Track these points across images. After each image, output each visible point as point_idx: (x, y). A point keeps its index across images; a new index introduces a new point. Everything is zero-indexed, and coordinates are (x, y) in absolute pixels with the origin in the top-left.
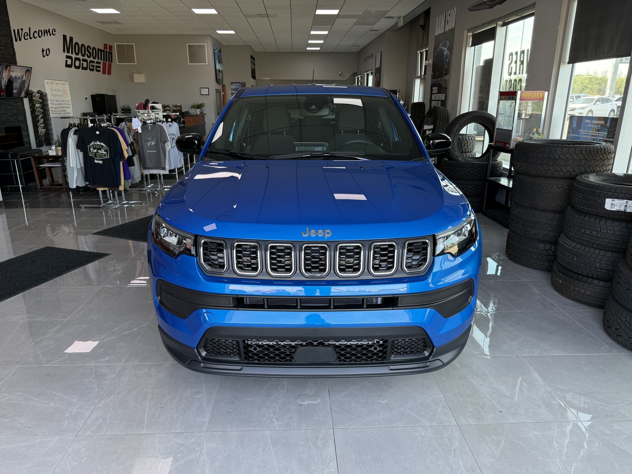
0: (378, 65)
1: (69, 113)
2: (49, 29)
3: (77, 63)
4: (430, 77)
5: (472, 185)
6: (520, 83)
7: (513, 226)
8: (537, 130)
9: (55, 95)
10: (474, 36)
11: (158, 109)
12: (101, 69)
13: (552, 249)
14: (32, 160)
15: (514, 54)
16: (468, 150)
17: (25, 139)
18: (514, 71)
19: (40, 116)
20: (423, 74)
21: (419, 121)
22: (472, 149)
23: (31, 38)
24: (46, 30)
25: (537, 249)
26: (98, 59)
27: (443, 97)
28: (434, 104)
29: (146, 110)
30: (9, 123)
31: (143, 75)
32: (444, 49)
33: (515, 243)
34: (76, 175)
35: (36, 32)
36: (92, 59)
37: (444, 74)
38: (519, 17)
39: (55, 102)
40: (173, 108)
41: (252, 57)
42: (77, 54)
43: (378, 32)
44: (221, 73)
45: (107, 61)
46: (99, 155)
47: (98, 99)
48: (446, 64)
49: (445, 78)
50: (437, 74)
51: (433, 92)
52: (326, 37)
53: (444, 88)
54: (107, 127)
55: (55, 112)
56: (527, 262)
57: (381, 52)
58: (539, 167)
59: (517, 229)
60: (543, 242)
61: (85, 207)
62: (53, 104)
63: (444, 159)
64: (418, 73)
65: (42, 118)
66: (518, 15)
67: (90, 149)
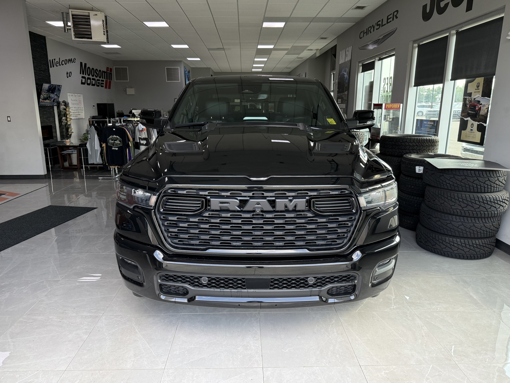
1: (82, 116)
2: (72, 58)
3: (89, 81)
9: (74, 104)
10: (363, 66)
12: (104, 85)
14: (58, 148)
17: (54, 134)
18: (386, 90)
23: (60, 65)
24: (70, 59)
26: (102, 78)
27: (344, 106)
30: (45, 123)
31: (133, 89)
32: (345, 73)
35: (63, 61)
37: (345, 90)
42: (89, 75)
43: (303, 59)
45: (108, 79)
46: (115, 144)
47: (101, 107)
48: (346, 84)
50: (341, 90)
52: (266, 62)
53: (345, 100)
54: (119, 126)
57: (306, 73)
62: (72, 110)
66: (387, 54)
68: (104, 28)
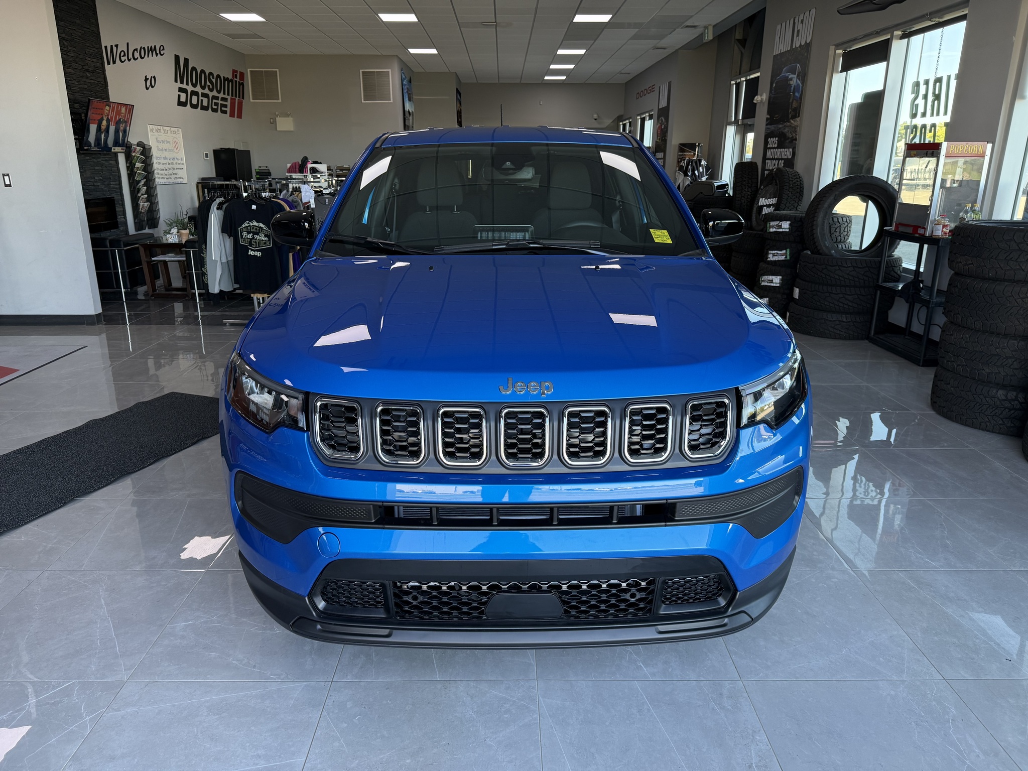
0: (663, 104)
1: (182, 178)
2: (155, 46)
3: (194, 100)
4: (764, 122)
5: (854, 294)
6: (933, 131)
7: (948, 361)
8: (973, 206)
9: (162, 150)
10: (845, 55)
11: (322, 173)
12: (228, 109)
13: (1019, 399)
14: (142, 250)
15: (922, 83)
16: (841, 239)
17: (120, 217)
18: (921, 110)
19: (142, 182)
20: (741, 118)
21: (748, 191)
22: (846, 237)
23: (129, 60)
24: (151, 47)
25: (993, 399)
26: (224, 94)
27: (788, 153)
28: (770, 165)
29: (303, 173)
31: (291, 119)
32: (791, 76)
33: (952, 389)
34: (219, 272)
35: (136, 50)
36: (215, 93)
37: (790, 117)
38: (934, 23)
39: (162, 161)
40: (336, 171)
41: (458, 92)
43: (667, 50)
44: (411, 116)
45: (236, 96)
46: (256, 242)
47: (223, 156)
48: (795, 101)
49: (792, 123)
50: (777, 117)
51: (769, 146)
52: (581, 59)
53: (789, 140)
54: (270, 197)
55: (162, 176)
56: (974, 420)
57: (670, 83)
58: (1002, 266)
59: (956, 366)
60: (1004, 387)
61: (232, 324)
62: (159, 163)
63: (805, 252)
64: (732, 116)
65: (145, 185)
66: (934, 20)
67: (241, 233)
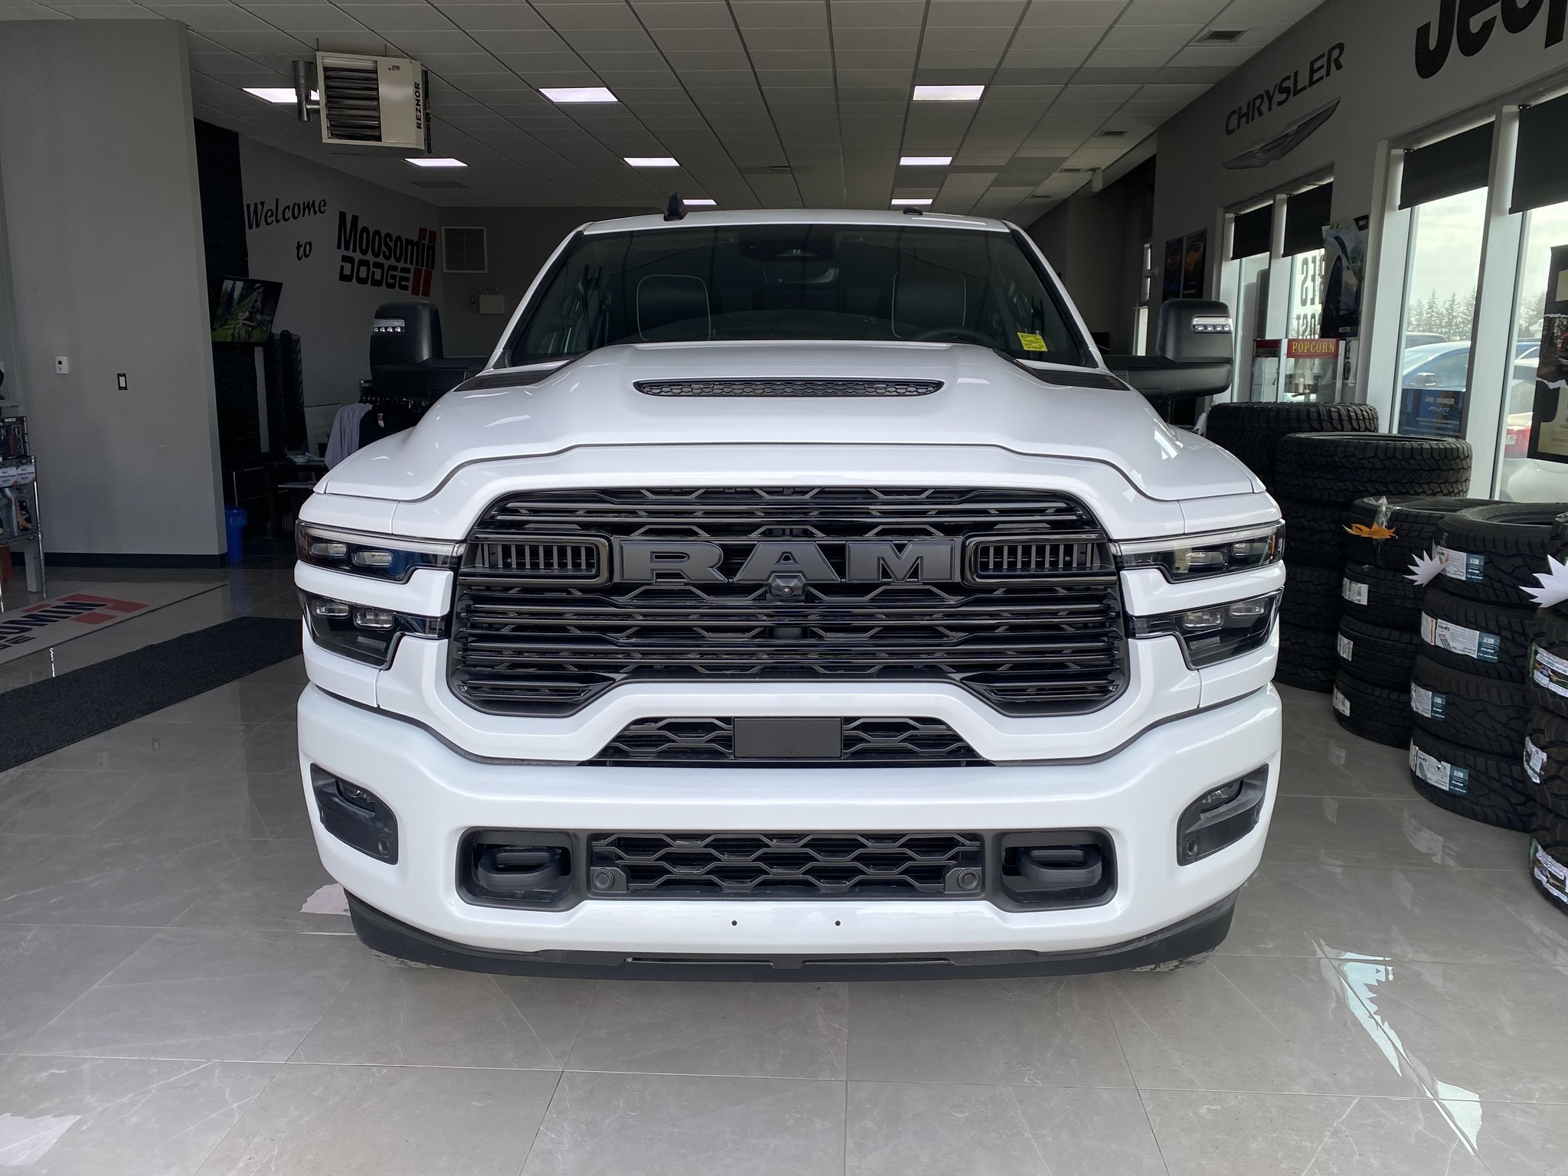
2: (314, 201)
3: (363, 272)
10: (1238, 220)
12: (410, 284)
17: (251, 431)
18: (1310, 296)
23: (278, 221)
24: (308, 203)
26: (406, 262)
31: (500, 298)
35: (288, 207)
42: (364, 252)
66: (1310, 182)
68: (418, 108)
